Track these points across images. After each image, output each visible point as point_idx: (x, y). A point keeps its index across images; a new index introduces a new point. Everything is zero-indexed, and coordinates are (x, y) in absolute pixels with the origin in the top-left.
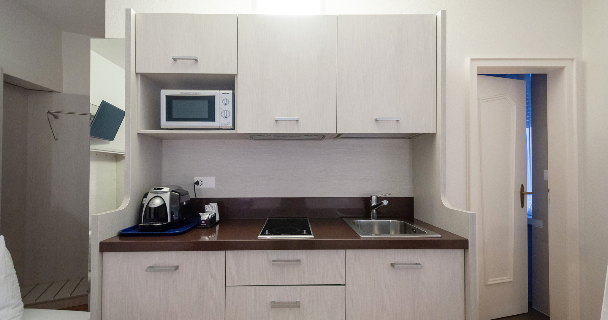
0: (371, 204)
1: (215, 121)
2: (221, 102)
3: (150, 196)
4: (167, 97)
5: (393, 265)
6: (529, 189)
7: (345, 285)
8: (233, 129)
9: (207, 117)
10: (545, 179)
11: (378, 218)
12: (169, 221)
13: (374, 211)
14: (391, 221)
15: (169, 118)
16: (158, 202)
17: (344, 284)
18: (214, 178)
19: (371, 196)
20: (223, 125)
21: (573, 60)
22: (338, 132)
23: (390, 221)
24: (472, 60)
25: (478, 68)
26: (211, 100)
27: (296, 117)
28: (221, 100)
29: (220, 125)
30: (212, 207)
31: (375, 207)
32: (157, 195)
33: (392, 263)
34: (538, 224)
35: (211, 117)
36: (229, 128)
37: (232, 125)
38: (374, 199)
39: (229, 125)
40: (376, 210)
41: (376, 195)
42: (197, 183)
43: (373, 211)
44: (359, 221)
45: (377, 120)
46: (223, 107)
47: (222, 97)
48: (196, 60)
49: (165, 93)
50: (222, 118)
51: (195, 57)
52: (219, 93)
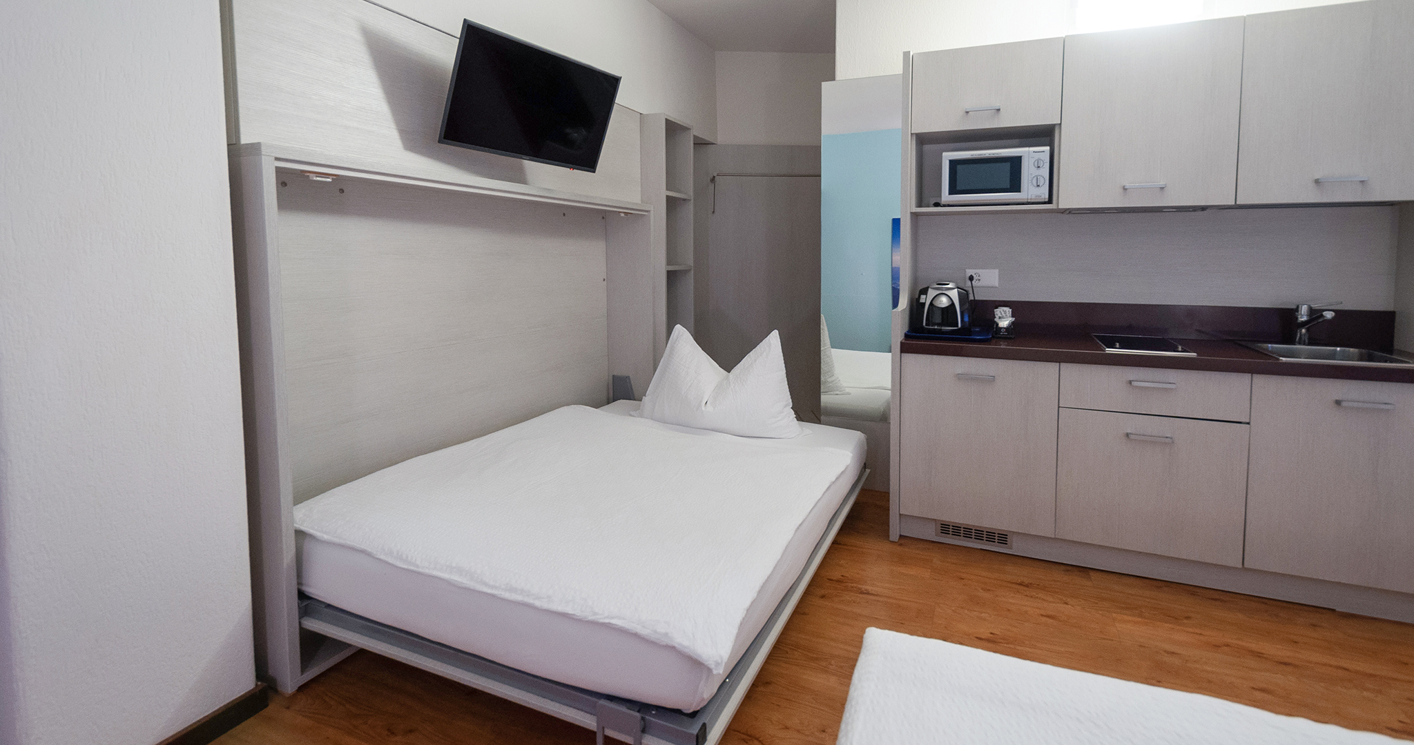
0: (1297, 318)
1: (1020, 192)
2: (1032, 165)
3: (932, 293)
4: (951, 162)
5: (1338, 403)
7: (1248, 423)
8: (1050, 201)
9: (1009, 187)
11: (1312, 342)
12: (960, 326)
13: (1304, 331)
14: (1338, 349)
15: (954, 190)
16: (944, 302)
17: (1248, 421)
18: (997, 271)
19: (1298, 307)
20: (1033, 197)
22: (1238, 203)
23: (1336, 350)
26: (1016, 162)
27: (1161, 183)
28: (1032, 161)
29: (1029, 197)
30: (1005, 312)
31: (1304, 324)
32: (941, 292)
33: (1337, 399)
35: (1015, 186)
36: (1043, 200)
37: (1047, 196)
38: (1304, 309)
39: (1043, 197)
40: (1308, 330)
41: (1310, 304)
42: (971, 278)
43: (1301, 330)
44: (1270, 345)
45: (1317, 182)
46: (1035, 172)
47: (1033, 157)
48: (999, 110)
49: (948, 156)
50: (1032, 187)
51: (997, 105)
52: (1025, 152)
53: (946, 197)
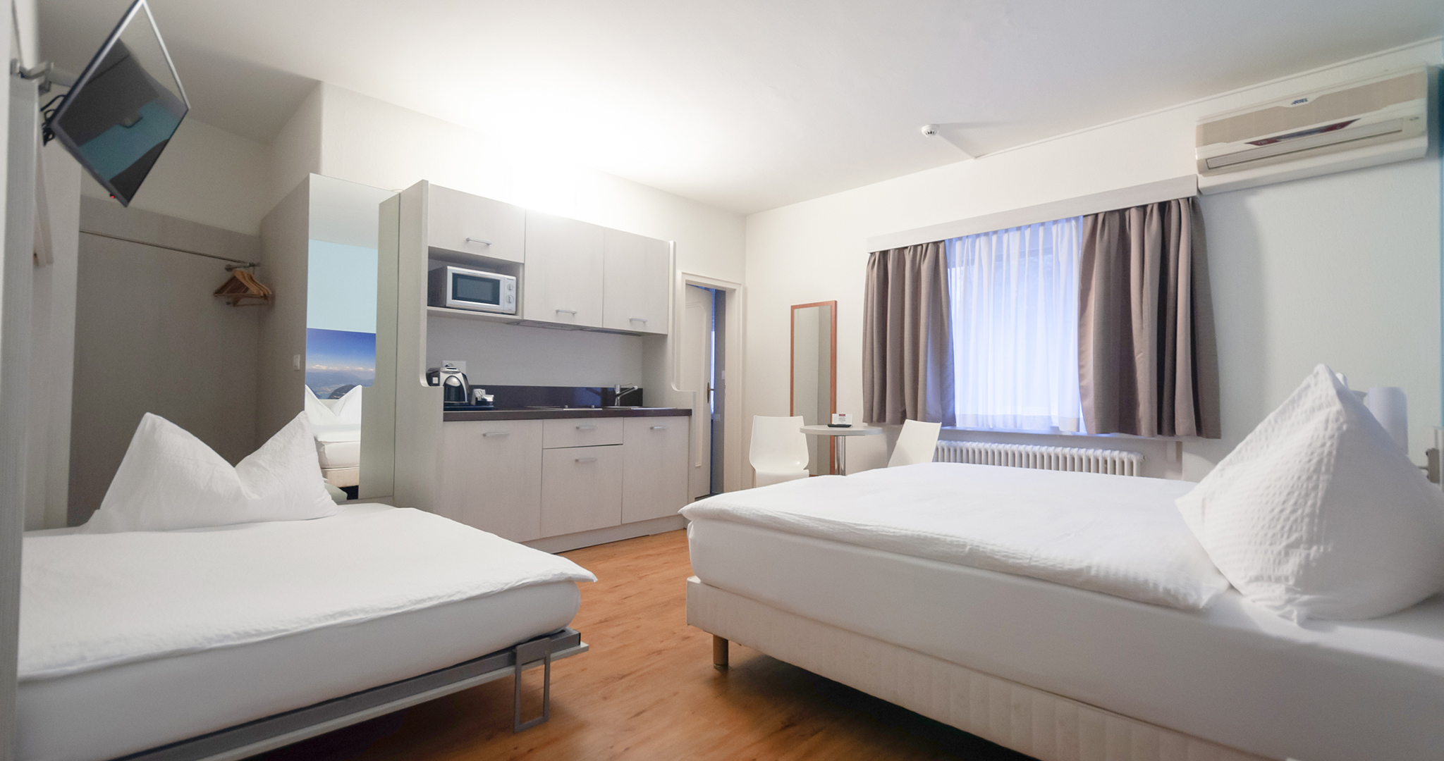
0: (616, 392)
1: (498, 304)
2: (506, 287)
4: (454, 274)
5: (652, 428)
6: (712, 387)
8: (516, 314)
9: (492, 299)
10: (723, 378)
12: (465, 400)
15: (455, 297)
17: (622, 444)
18: (464, 362)
20: (506, 309)
21: (740, 285)
22: (602, 328)
24: (683, 273)
25: (687, 281)
26: (496, 284)
27: (573, 310)
28: (507, 285)
29: (503, 309)
31: (618, 395)
32: (452, 374)
34: (718, 417)
35: (495, 300)
36: (512, 312)
37: (515, 310)
39: (512, 310)
43: (618, 399)
45: (631, 320)
46: (508, 293)
47: (505, 280)
48: (488, 244)
49: (452, 270)
50: (505, 305)
51: (488, 241)
52: (504, 278)
53: (450, 300)
